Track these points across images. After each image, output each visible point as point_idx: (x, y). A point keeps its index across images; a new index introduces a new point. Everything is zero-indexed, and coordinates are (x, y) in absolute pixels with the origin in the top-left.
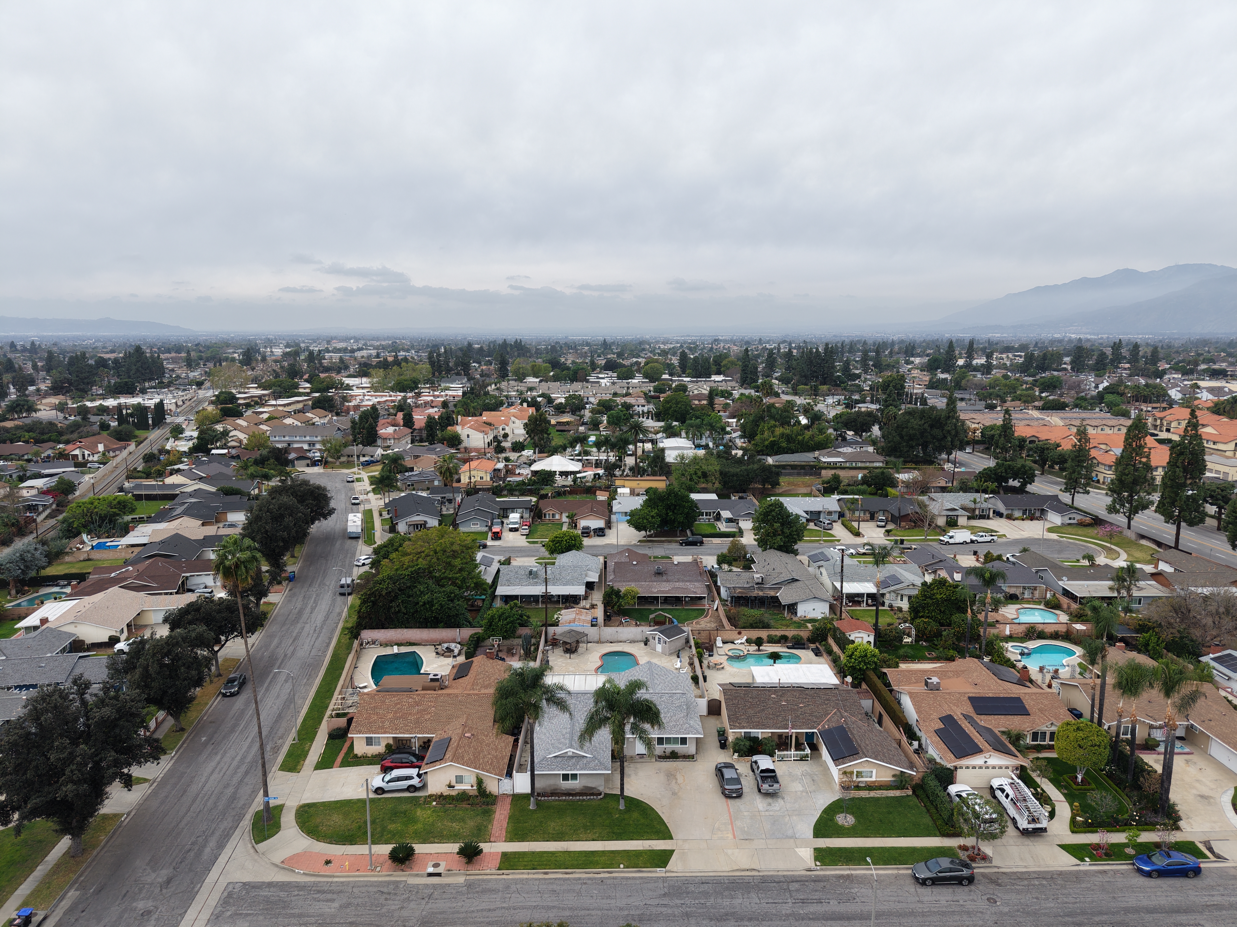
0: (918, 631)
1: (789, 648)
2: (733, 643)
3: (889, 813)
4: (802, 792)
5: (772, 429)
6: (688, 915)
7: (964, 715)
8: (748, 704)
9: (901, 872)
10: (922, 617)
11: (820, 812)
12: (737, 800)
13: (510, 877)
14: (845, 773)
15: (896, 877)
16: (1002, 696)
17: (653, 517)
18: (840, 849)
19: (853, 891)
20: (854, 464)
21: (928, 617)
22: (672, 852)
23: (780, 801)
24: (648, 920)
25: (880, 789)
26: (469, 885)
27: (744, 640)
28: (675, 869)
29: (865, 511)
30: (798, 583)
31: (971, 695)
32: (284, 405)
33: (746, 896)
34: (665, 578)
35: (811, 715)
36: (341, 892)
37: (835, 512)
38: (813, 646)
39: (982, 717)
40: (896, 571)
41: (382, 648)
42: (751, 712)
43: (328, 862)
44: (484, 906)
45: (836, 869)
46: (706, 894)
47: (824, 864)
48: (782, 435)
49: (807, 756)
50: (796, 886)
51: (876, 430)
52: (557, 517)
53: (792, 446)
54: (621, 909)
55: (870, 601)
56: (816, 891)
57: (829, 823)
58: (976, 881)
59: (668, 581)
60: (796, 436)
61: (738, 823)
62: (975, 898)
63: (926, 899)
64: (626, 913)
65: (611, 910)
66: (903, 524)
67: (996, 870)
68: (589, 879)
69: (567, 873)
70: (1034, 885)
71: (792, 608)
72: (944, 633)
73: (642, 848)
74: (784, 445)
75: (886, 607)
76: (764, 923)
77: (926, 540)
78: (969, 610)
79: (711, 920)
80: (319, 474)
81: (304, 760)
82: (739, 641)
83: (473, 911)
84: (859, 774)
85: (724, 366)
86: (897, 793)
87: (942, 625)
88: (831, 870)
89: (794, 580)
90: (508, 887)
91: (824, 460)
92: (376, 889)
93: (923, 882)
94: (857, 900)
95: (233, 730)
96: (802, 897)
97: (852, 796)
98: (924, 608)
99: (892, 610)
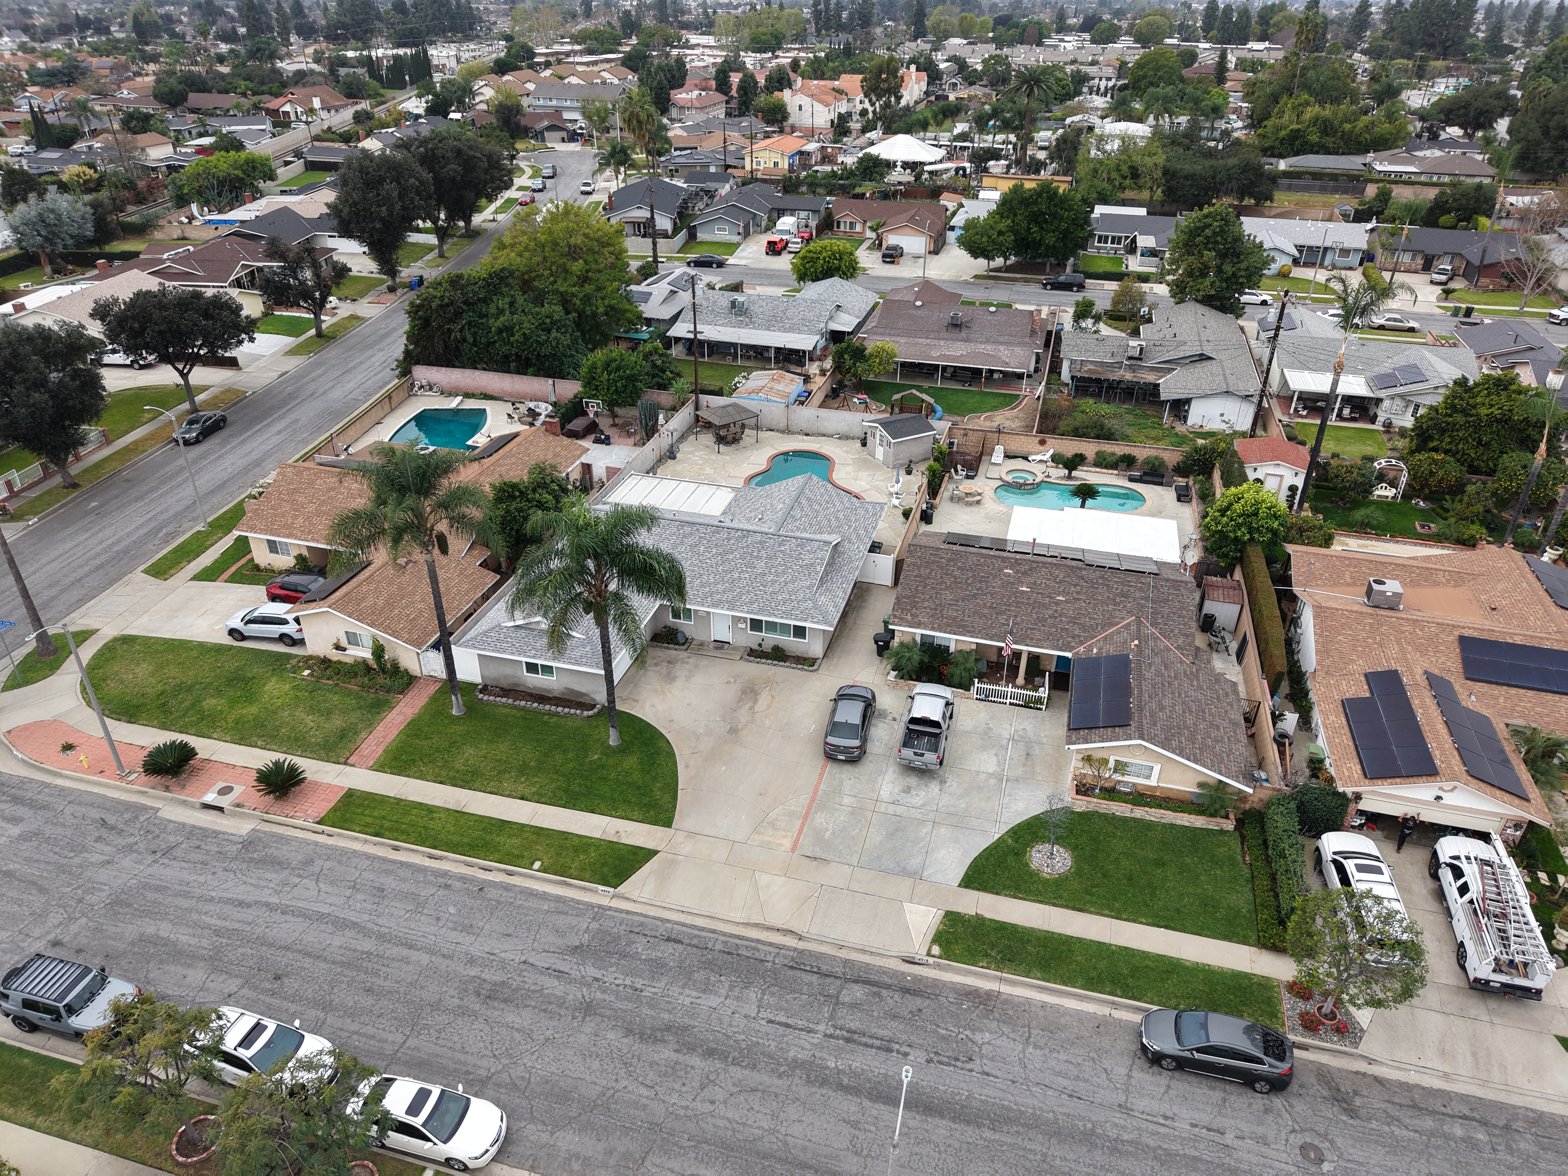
0: (1414, 476)
1: (1132, 479)
2: (1026, 458)
3: (1160, 863)
4: (990, 775)
5: (1299, 111)
6: (588, 1009)
7: (1429, 676)
8: (948, 581)
9: (1119, 1014)
10: (1435, 450)
11: (1004, 829)
12: (848, 768)
13: (330, 841)
14: (1088, 759)
15: (1101, 1025)
16: (1547, 645)
17: (1000, 233)
18: (1002, 928)
19: (978, 1037)
20: (1435, 179)
21: (1446, 452)
22: (652, 853)
23: (934, 787)
24: (505, 1001)
25: (1160, 807)
26: (249, 843)
27: (1047, 457)
28: (635, 895)
29: (1415, 253)
30: (1209, 363)
31: (1467, 633)
32: (587, 64)
33: (736, 992)
34: (963, 334)
35: (1073, 621)
36: (45, 807)
37: (1356, 250)
38: (1181, 481)
39: (1478, 686)
40: (1423, 358)
41: (442, 398)
42: (948, 596)
43: (68, 747)
44: (239, 892)
45: (970, 973)
46: (657, 968)
47: (947, 954)
48: (1315, 120)
49: (1039, 700)
50: (858, 992)
51: (1502, 126)
52: (858, 228)
53: (1329, 141)
54: (472, 961)
55: (1346, 412)
56: (895, 1017)
57: (1011, 859)
58: (1294, 1087)
59: (967, 340)
60: (1342, 122)
61: (820, 819)
62: (1271, 1134)
63: (1141, 1104)
64: (474, 972)
65: (451, 957)
66: (1484, 281)
67: (1362, 1066)
68: (463, 879)
69: (431, 857)
70: (1447, 1137)
71: (1180, 407)
72: (1470, 488)
73: (597, 835)
74: (1314, 138)
75: (1378, 426)
76: (733, 1069)
77: (1521, 313)
78: (1543, 446)
79: (629, 1032)
80: (572, 153)
81: (189, 562)
82: (1039, 457)
83: (212, 899)
84: (1120, 767)
85: (1275, 25)
86: (1199, 822)
87: (1474, 470)
88: (958, 972)
89: (1203, 358)
90: (309, 862)
91: (1379, 168)
92: (96, 814)
93: (1156, 1059)
94: (976, 1065)
95: (142, 497)
96: (852, 1026)
97: (1091, 808)
98: (1443, 431)
99: (1387, 432)
